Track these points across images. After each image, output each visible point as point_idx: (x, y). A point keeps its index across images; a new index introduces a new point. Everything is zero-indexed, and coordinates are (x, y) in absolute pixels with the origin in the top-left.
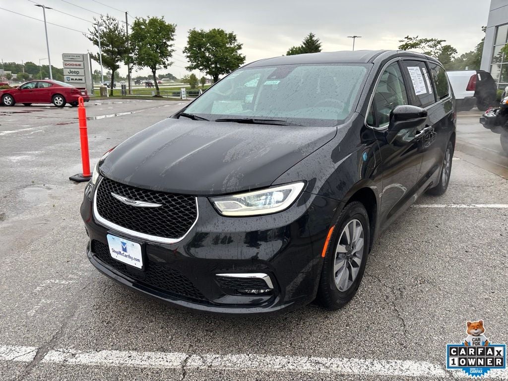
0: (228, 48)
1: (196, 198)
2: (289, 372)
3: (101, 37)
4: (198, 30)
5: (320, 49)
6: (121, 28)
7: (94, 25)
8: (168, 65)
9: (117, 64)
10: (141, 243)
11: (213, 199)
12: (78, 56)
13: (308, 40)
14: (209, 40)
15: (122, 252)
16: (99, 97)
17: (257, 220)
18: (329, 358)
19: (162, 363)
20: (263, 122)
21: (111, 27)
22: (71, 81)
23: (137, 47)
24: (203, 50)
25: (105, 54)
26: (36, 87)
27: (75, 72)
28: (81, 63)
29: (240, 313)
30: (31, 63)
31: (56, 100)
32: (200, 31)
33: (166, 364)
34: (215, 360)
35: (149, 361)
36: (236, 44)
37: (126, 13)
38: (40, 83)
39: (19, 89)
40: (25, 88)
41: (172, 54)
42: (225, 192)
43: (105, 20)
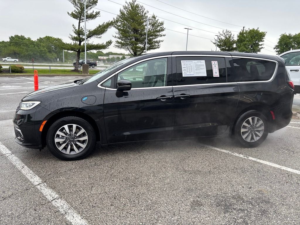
3: (219, 42)
4: (287, 34)
6: (233, 36)
37: (244, 27)
43: (225, 33)
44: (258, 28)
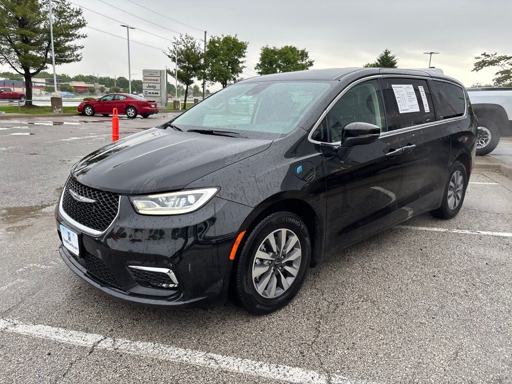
0: (298, 64)
1: (120, 196)
2: (181, 363)
3: (179, 54)
4: (271, 47)
5: (396, 65)
6: (198, 46)
7: (174, 44)
8: (238, 81)
9: (192, 79)
10: (78, 233)
11: (132, 198)
12: (156, 72)
13: (383, 57)
14: (281, 57)
15: (69, 241)
16: (172, 110)
17: (165, 219)
18: (224, 356)
19: (79, 341)
20: (220, 133)
21: (189, 45)
22: (149, 95)
23: (210, 64)
24: (274, 66)
25: (182, 70)
26: (113, 100)
27: (152, 87)
28: (159, 78)
29: (148, 303)
30: (123, 78)
31: (129, 111)
32: (272, 49)
33: (82, 342)
34: (123, 344)
35: (69, 338)
36: (307, 61)
37: (205, 32)
38: (116, 97)
39: (98, 101)
40: (105, 100)
41: (243, 70)
42: (142, 193)
43: (184, 39)
44: (236, 35)
